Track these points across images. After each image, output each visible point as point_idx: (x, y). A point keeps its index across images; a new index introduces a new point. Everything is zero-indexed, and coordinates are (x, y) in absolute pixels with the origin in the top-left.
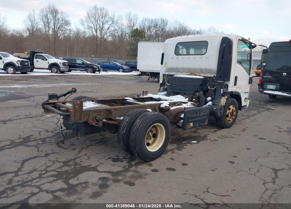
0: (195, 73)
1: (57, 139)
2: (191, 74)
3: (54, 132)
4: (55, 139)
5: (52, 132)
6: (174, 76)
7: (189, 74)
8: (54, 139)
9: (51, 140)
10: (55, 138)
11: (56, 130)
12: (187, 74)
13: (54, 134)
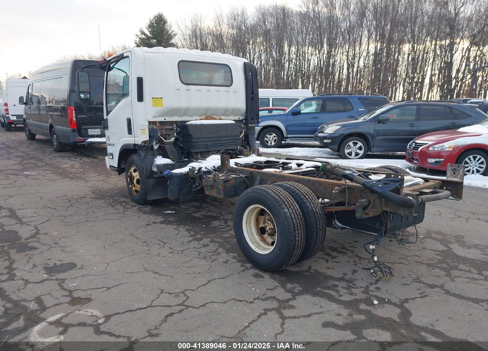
0: (213, 116)
2: (207, 118)
6: (188, 123)
7: (203, 117)
12: (200, 118)
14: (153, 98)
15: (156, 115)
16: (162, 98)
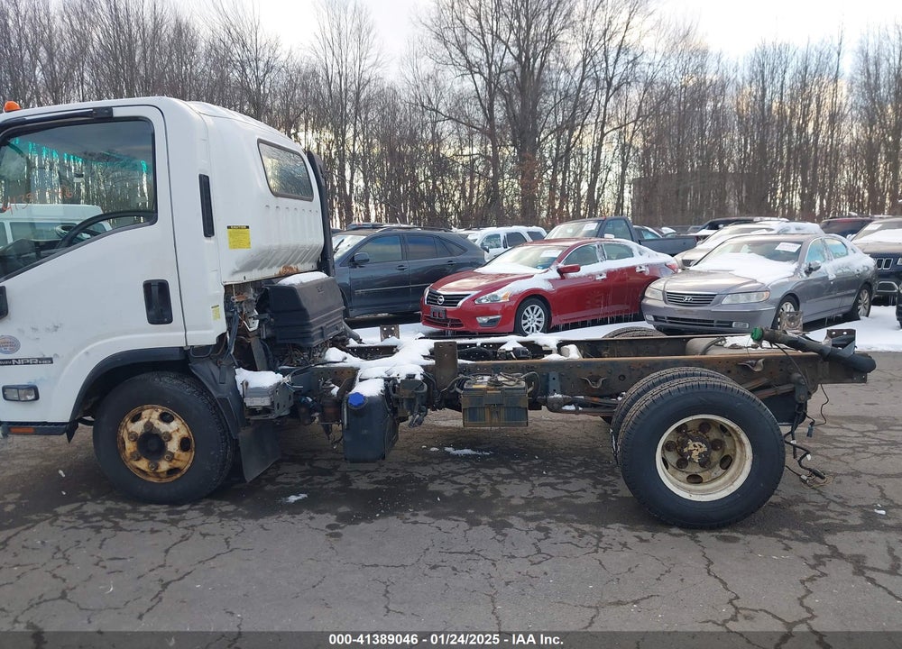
1: (820, 513)
3: (825, 550)
4: (825, 513)
5: (836, 553)
8: (832, 515)
9: (841, 513)
10: (824, 521)
11: (816, 557)
13: (829, 539)
14: (229, 227)
15: (237, 269)
16: (248, 227)
